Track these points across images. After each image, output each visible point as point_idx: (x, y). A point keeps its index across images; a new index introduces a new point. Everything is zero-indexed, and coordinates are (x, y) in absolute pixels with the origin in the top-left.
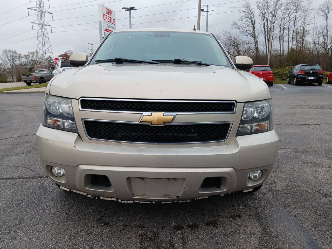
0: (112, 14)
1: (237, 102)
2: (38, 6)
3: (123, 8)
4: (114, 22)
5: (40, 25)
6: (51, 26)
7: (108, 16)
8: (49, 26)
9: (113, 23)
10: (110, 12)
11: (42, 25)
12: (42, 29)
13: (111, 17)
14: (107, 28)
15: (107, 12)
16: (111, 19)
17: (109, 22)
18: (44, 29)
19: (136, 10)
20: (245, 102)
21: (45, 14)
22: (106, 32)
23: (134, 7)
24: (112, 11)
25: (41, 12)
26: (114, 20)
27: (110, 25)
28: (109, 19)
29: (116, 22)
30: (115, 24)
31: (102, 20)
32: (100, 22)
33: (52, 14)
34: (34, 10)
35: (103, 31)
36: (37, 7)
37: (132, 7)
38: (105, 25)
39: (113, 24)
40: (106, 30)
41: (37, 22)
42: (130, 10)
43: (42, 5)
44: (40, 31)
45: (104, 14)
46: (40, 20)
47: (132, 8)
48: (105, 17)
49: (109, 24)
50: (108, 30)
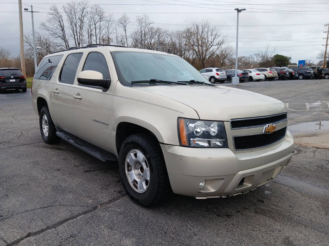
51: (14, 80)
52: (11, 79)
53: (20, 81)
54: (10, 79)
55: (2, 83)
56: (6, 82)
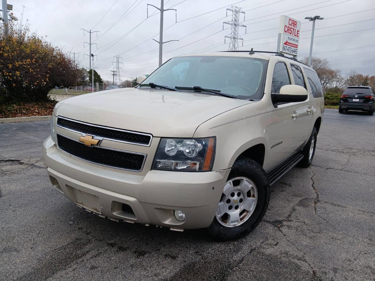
0: (296, 25)
1: (153, 137)
2: (234, 20)
3: (306, 18)
4: (298, 34)
5: (232, 39)
6: (242, 39)
7: (291, 28)
8: (241, 39)
9: (295, 35)
10: (294, 23)
11: (235, 39)
12: (234, 43)
13: (295, 28)
14: (287, 41)
15: (291, 22)
16: (294, 30)
17: (291, 34)
18: (235, 43)
19: (322, 19)
20: (162, 138)
21: (239, 27)
22: (285, 45)
23: (320, 16)
24: (296, 22)
25: (235, 25)
26: (298, 31)
27: (292, 37)
28: (291, 31)
29: (300, 34)
30: (298, 36)
31: (282, 32)
32: (280, 35)
33: (246, 27)
34: (229, 24)
35: (282, 44)
36: (232, 21)
37: (316, 16)
38: (285, 37)
39: (296, 37)
40: (285, 43)
41: (230, 36)
42: (315, 19)
43: (237, 18)
44: (231, 45)
45: (286, 26)
46: (233, 34)
47: (317, 18)
48: (286, 29)
49: (290, 37)
50: (288, 43)
51: (358, 100)
52: (355, 98)
53: (364, 102)
54: (353, 99)
55: (343, 102)
56: (348, 101)
